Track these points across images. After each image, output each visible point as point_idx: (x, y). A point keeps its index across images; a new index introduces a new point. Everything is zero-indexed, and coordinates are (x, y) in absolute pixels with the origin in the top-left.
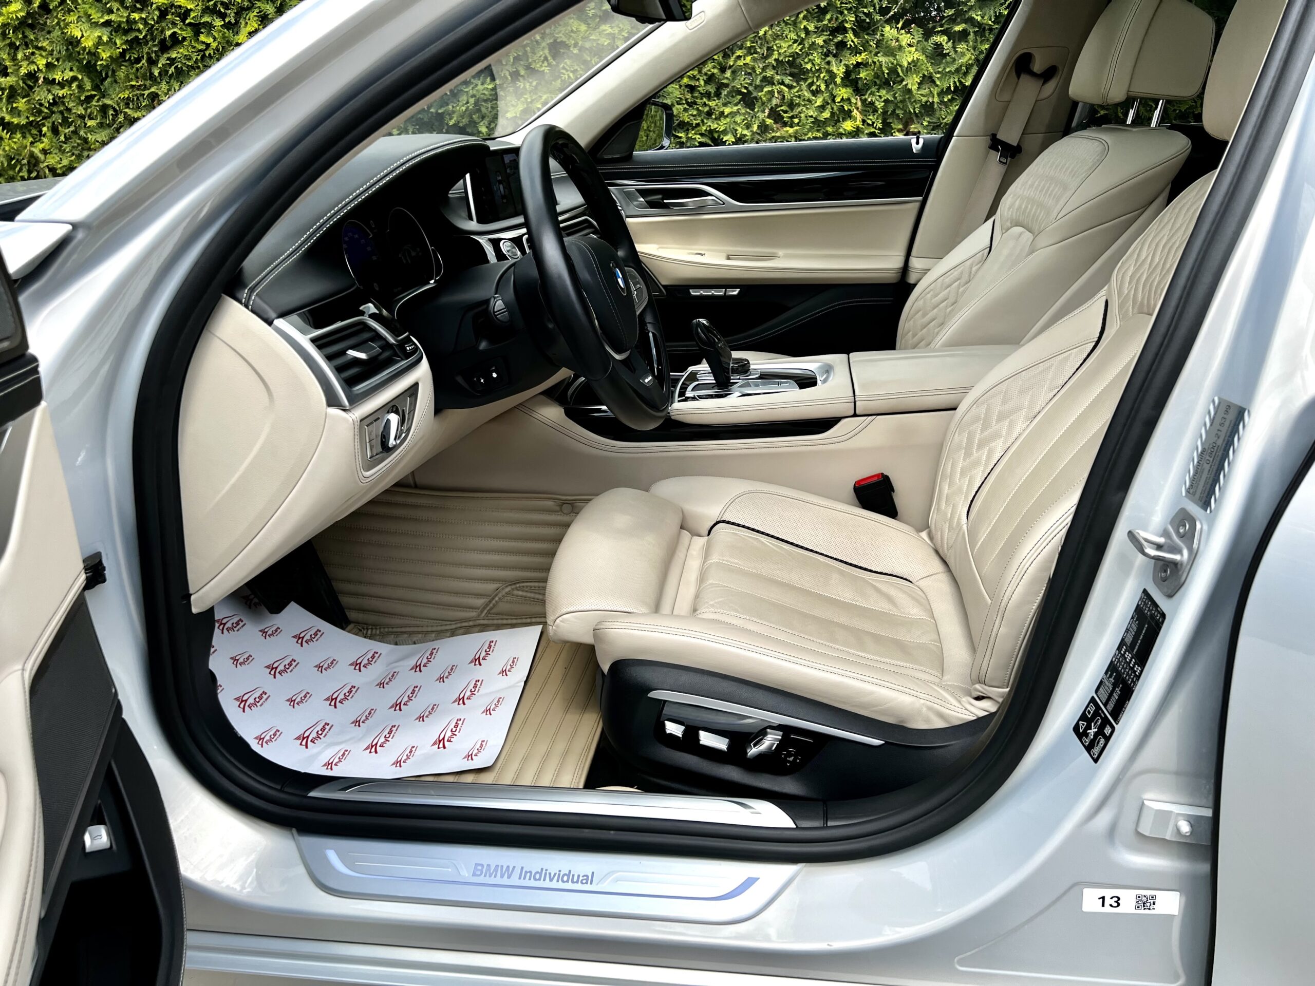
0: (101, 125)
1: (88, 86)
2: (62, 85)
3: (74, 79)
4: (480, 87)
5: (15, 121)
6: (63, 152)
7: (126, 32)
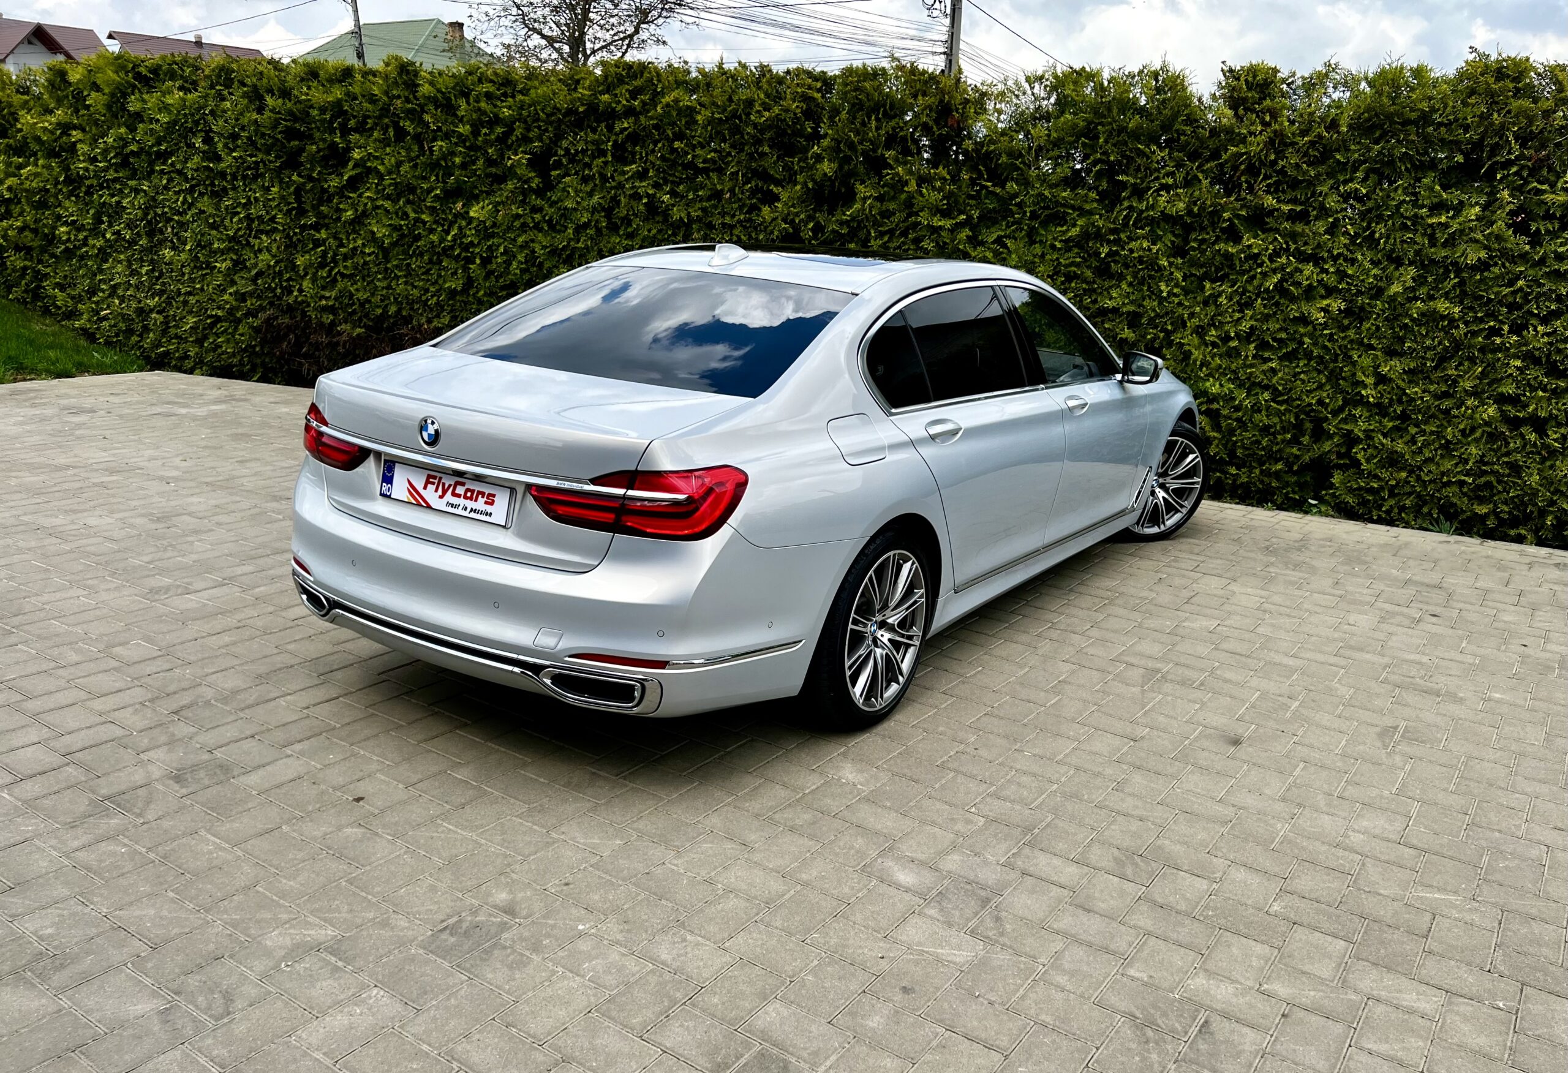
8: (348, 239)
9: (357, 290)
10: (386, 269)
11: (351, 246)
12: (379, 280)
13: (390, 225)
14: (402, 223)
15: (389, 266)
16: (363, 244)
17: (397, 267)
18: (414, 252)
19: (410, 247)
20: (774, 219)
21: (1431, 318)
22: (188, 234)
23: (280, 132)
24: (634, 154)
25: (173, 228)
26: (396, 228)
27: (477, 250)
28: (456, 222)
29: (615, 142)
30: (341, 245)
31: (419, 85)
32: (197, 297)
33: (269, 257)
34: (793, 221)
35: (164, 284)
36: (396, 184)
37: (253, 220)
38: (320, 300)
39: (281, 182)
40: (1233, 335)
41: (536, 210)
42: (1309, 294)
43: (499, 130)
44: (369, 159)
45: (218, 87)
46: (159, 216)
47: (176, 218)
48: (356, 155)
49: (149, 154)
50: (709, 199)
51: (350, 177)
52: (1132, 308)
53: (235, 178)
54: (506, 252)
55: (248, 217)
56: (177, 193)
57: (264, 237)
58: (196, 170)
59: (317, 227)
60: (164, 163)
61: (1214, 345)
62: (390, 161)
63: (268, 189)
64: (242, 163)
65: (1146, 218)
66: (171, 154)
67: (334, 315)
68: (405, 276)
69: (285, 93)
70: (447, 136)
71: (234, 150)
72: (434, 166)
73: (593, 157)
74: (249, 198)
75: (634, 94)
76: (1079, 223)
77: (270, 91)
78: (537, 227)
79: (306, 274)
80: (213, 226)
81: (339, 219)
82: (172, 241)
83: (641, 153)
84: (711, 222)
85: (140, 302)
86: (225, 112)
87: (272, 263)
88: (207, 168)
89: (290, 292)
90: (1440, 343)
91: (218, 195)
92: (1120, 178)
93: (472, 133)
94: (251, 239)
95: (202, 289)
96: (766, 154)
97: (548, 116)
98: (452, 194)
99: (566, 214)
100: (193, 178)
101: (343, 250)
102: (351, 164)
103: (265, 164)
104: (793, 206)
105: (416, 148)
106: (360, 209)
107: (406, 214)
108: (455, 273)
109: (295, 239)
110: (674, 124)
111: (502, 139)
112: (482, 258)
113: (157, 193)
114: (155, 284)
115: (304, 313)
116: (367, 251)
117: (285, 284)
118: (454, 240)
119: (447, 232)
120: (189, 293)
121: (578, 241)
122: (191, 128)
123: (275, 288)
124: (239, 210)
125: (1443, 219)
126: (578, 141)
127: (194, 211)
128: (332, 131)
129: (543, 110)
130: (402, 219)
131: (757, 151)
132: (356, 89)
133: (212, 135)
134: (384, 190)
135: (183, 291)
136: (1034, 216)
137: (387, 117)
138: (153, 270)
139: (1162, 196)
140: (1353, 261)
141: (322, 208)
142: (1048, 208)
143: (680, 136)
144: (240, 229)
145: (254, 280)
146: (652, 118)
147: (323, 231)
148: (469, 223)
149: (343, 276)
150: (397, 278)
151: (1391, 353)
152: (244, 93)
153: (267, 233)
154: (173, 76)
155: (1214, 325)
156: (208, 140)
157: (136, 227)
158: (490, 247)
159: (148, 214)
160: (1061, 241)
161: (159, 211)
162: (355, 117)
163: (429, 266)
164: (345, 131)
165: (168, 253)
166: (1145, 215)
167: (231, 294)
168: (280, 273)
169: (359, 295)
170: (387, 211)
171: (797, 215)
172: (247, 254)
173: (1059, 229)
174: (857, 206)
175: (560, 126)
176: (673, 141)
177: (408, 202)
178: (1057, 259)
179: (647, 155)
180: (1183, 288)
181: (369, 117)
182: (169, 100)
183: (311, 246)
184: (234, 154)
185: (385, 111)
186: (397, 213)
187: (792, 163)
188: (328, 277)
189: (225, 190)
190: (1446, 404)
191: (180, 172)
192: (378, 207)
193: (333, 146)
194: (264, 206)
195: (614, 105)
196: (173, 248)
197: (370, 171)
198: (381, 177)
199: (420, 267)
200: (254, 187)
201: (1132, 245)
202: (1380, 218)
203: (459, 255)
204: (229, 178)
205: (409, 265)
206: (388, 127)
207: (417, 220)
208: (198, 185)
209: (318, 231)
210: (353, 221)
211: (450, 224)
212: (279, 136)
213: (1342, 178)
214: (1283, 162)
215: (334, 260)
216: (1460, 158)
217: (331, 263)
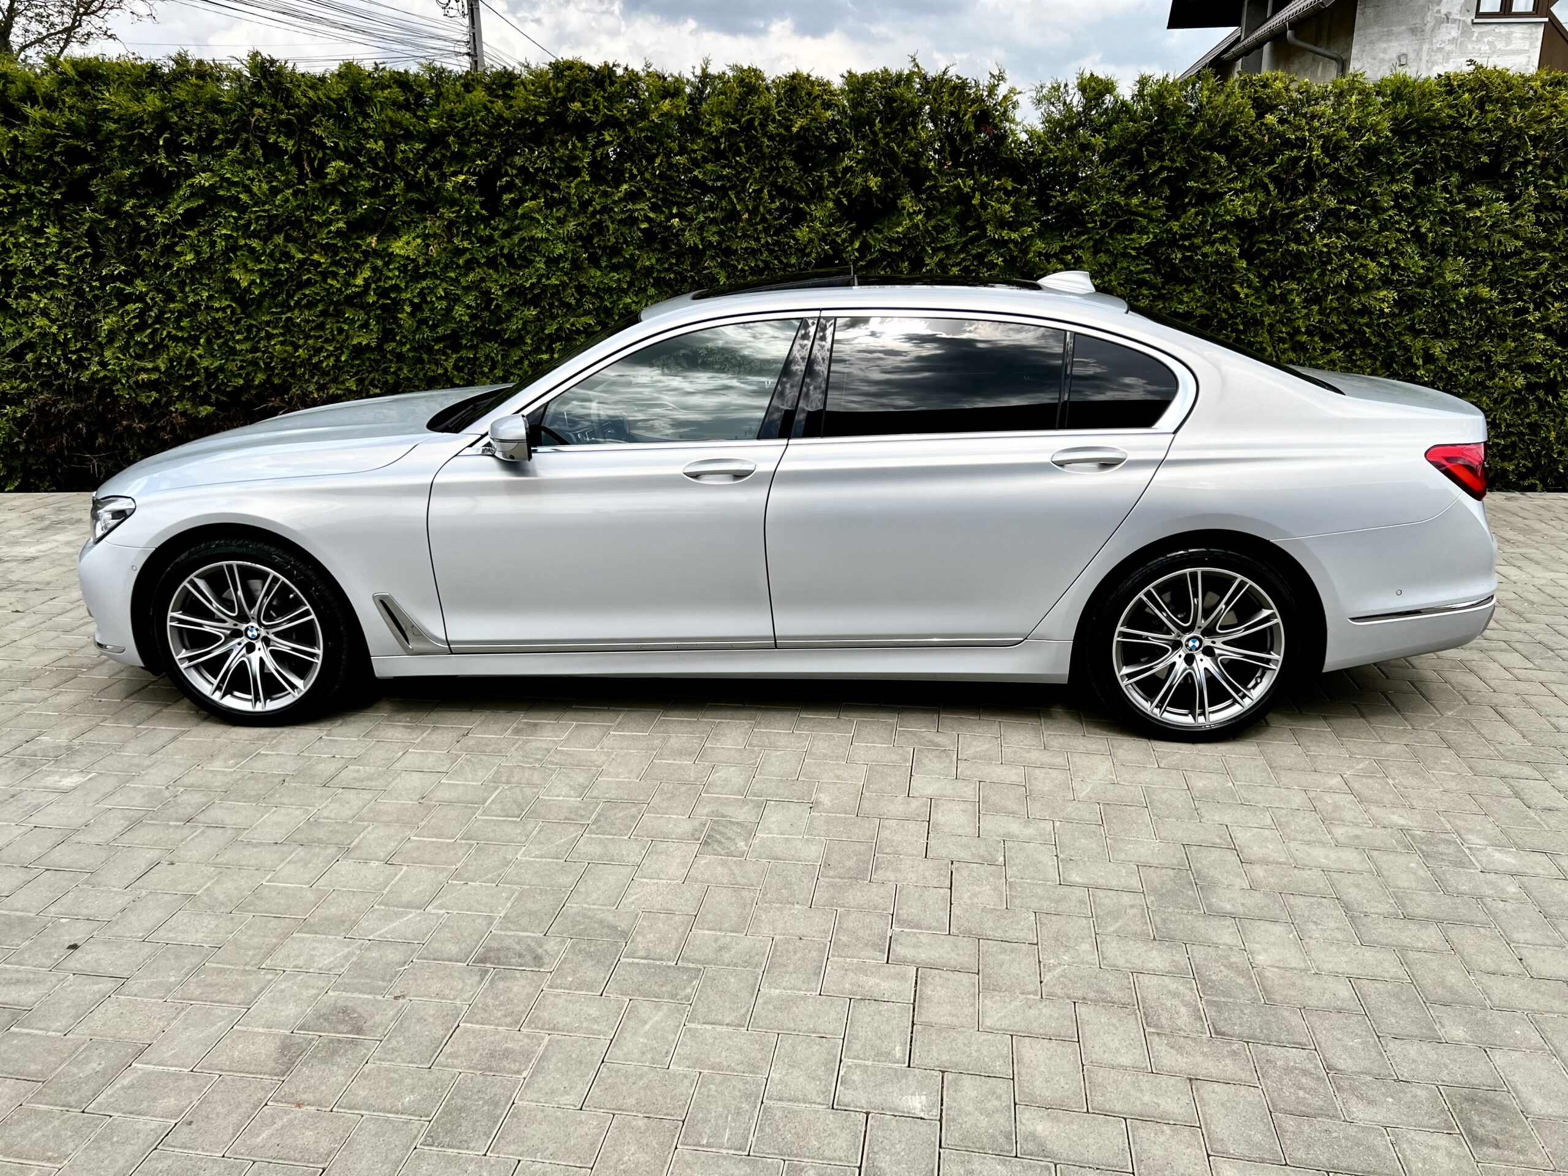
0: (246, 339)
1: (239, 311)
2: (217, 310)
3: (229, 306)
4: (526, 312)
5: (180, 334)
6: (214, 356)
7: (271, 276)
8: (183, 291)
10: (250, 327)
11: (189, 300)
12: (238, 342)
13: (260, 270)
14: (282, 266)
15: (255, 322)
16: (210, 297)
17: (268, 323)
18: (298, 303)
19: (290, 296)
20: (811, 240)
21: (1473, 300)
23: (59, 154)
24: (620, 172)
26: (263, 274)
27: (404, 296)
28: (367, 262)
30: (170, 297)
31: (291, 90)
33: (46, 323)
34: (833, 241)
36: (271, 218)
38: (136, 373)
39: (62, 220)
41: (489, 241)
42: (1369, 287)
44: (221, 187)
50: (724, 221)
51: (187, 211)
52: (1204, 311)
54: (447, 295)
57: (34, 296)
59: (127, 277)
62: (260, 189)
63: (38, 231)
65: (1220, 223)
67: (161, 391)
68: (282, 334)
70: (345, 155)
72: (328, 192)
73: (559, 177)
76: (1151, 230)
77: (27, 99)
78: (492, 263)
79: (112, 341)
81: (168, 266)
83: (630, 172)
84: (728, 247)
87: (51, 330)
89: (82, 367)
90: (1477, 323)
92: (1186, 184)
93: (386, 150)
97: (492, 127)
98: (359, 227)
99: (534, 244)
101: (175, 306)
103: (31, 197)
104: (831, 225)
107: (288, 256)
108: (365, 325)
109: (90, 295)
112: (412, 304)
115: (106, 393)
117: (73, 357)
118: (366, 284)
119: (353, 275)
121: (549, 278)
123: (58, 364)
125: (1478, 214)
126: (537, 158)
128: (154, 150)
130: (281, 262)
134: (249, 223)
136: (1104, 225)
137: (247, 131)
139: (1233, 200)
140: (1402, 254)
141: (138, 252)
146: (642, 130)
147: (138, 282)
148: (387, 264)
149: (176, 339)
150: (269, 337)
151: (1437, 336)
158: (423, 290)
160: (1132, 249)
162: (191, 132)
163: (322, 319)
164: (174, 148)
166: (1219, 219)
168: (66, 343)
169: (206, 362)
170: (252, 250)
171: (837, 234)
173: (1128, 237)
174: (907, 222)
175: (509, 140)
177: (288, 239)
181: (217, 131)
183: (118, 303)
185: (242, 123)
186: (271, 255)
188: (149, 343)
190: (1481, 377)
192: (238, 248)
193: (154, 170)
194: (33, 254)
198: (243, 209)
199: (307, 321)
202: (1424, 216)
203: (373, 303)
205: (289, 319)
206: (249, 143)
207: (302, 263)
209: (130, 283)
210: (193, 267)
211: (358, 264)
212: (57, 159)
213: (1388, 178)
214: (1336, 165)
215: (158, 319)
216: (1485, 159)
217: (154, 323)
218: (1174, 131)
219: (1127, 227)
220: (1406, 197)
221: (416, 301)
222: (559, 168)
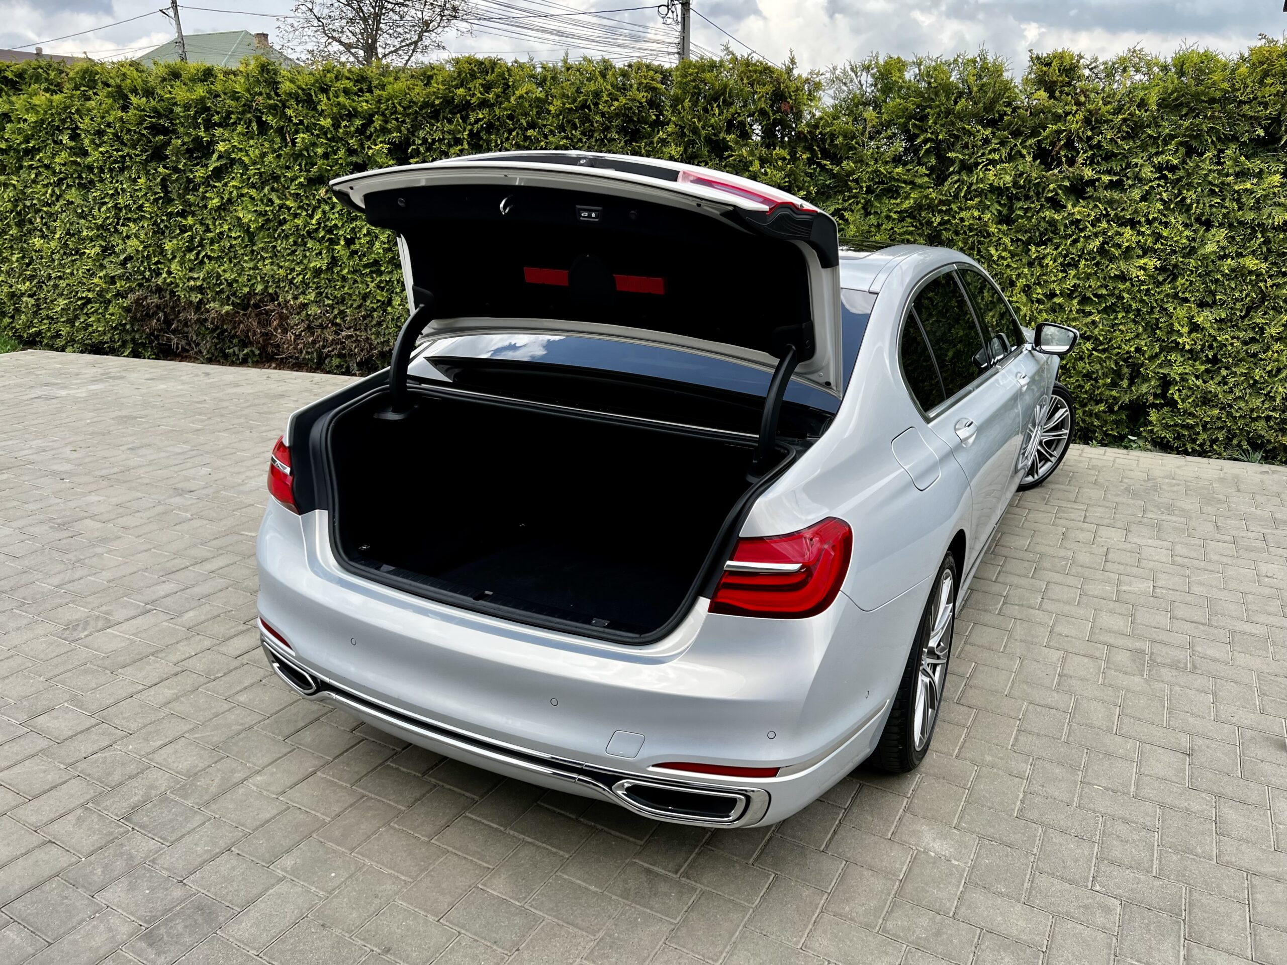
8: (214, 225)
9: (224, 271)
10: (253, 251)
11: (218, 231)
12: (245, 261)
13: (256, 211)
14: (268, 209)
15: (255, 248)
16: (229, 229)
17: (263, 249)
18: (279, 235)
19: (275, 230)
21: (1239, 273)
22: (57, 224)
23: (145, 128)
24: (488, 142)
25: (42, 218)
26: (260, 214)
27: (341, 232)
28: (319, 207)
29: (471, 131)
30: (208, 230)
31: (279, 83)
32: (67, 281)
33: (138, 243)
35: (35, 269)
36: (261, 174)
37: (120, 209)
38: (188, 281)
39: (147, 173)
40: (1058, 292)
42: (1127, 254)
43: (358, 122)
44: (233, 152)
45: (83, 88)
46: (28, 207)
47: (45, 209)
48: (221, 147)
49: (17, 151)
51: (214, 168)
53: (101, 170)
55: (116, 206)
56: (46, 186)
57: (131, 225)
58: (64, 165)
59: (183, 214)
60: (32, 159)
61: (1039, 301)
62: (254, 153)
63: (135, 181)
64: (109, 158)
65: (975, 190)
66: (39, 150)
67: (202, 294)
68: (271, 258)
69: (149, 93)
70: (308, 129)
71: (100, 146)
72: (297, 156)
73: (450, 146)
74: (116, 189)
75: (487, 88)
76: (912, 195)
77: (134, 91)
79: (174, 257)
80: (82, 216)
81: (205, 206)
82: (41, 230)
83: (496, 141)
85: (11, 287)
86: (89, 110)
87: (141, 248)
88: (75, 163)
89: (159, 274)
90: (1247, 295)
91: (86, 187)
92: (949, 155)
93: (333, 125)
94: (119, 227)
95: (72, 274)
96: (614, 140)
97: (405, 108)
100: (61, 172)
101: (210, 235)
102: (215, 156)
103: (131, 158)
105: (278, 140)
106: (226, 197)
107: (270, 200)
108: (320, 253)
109: (162, 226)
110: (526, 114)
111: (361, 131)
112: (345, 239)
113: (26, 187)
114: (25, 270)
115: (173, 293)
116: (233, 235)
117: (153, 267)
118: (319, 224)
119: (311, 216)
120: (60, 278)
122: (58, 127)
123: (144, 271)
124: (106, 200)
125: (1249, 186)
126: (435, 132)
127: (62, 202)
128: (196, 126)
129: (400, 105)
130: (268, 206)
131: (606, 137)
132: (218, 87)
133: (78, 131)
134: (249, 179)
135: (53, 275)
136: (870, 190)
137: (250, 112)
138: (23, 257)
139: (990, 170)
140: (1166, 224)
141: (189, 197)
142: (883, 183)
143: (532, 125)
144: (108, 218)
145: (124, 264)
146: (505, 109)
147: (190, 218)
148: (332, 208)
149: (210, 258)
150: (264, 259)
151: (1202, 305)
152: (109, 93)
153: (135, 221)
154: (37, 79)
155: (1039, 284)
156: (74, 137)
157: (6, 219)
158: (353, 229)
159: (17, 206)
160: (895, 212)
161: (28, 203)
162: (218, 113)
163: (294, 248)
164: (209, 125)
165: (37, 242)
166: (974, 187)
167: (100, 278)
168: (148, 258)
169: (227, 275)
170: (252, 198)
172: (115, 240)
173: (893, 201)
175: (416, 118)
176: (526, 130)
177: (273, 189)
178: (892, 228)
179: (502, 143)
180: (1010, 252)
181: (232, 113)
182: (36, 101)
183: (178, 231)
184: (101, 149)
185: (248, 107)
186: (262, 200)
187: (639, 147)
188: (195, 260)
189: (91, 182)
190: (1254, 348)
191: (47, 167)
192: (242, 195)
193: (197, 140)
194: (131, 196)
195: (469, 98)
196: (43, 236)
197: (233, 162)
198: (246, 168)
199: (285, 249)
200: (120, 179)
201: (963, 214)
202: (1190, 186)
203: (323, 237)
204: (96, 171)
205: (275, 247)
206: (250, 121)
207: (281, 207)
208: (65, 179)
209: (185, 218)
210: (219, 208)
211: (315, 209)
212: (145, 132)
213: (1153, 151)
214: (1100, 138)
215: (201, 244)
216: (1260, 132)
217: (198, 246)
218: (939, 106)
219: (893, 192)
220: (1173, 169)
221: (348, 237)
222: (449, 139)
